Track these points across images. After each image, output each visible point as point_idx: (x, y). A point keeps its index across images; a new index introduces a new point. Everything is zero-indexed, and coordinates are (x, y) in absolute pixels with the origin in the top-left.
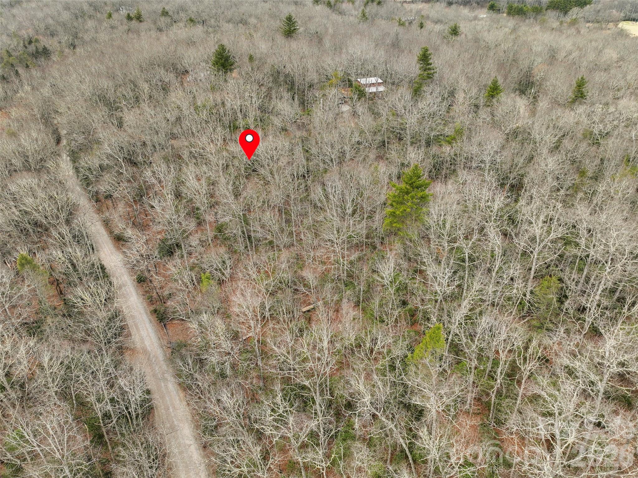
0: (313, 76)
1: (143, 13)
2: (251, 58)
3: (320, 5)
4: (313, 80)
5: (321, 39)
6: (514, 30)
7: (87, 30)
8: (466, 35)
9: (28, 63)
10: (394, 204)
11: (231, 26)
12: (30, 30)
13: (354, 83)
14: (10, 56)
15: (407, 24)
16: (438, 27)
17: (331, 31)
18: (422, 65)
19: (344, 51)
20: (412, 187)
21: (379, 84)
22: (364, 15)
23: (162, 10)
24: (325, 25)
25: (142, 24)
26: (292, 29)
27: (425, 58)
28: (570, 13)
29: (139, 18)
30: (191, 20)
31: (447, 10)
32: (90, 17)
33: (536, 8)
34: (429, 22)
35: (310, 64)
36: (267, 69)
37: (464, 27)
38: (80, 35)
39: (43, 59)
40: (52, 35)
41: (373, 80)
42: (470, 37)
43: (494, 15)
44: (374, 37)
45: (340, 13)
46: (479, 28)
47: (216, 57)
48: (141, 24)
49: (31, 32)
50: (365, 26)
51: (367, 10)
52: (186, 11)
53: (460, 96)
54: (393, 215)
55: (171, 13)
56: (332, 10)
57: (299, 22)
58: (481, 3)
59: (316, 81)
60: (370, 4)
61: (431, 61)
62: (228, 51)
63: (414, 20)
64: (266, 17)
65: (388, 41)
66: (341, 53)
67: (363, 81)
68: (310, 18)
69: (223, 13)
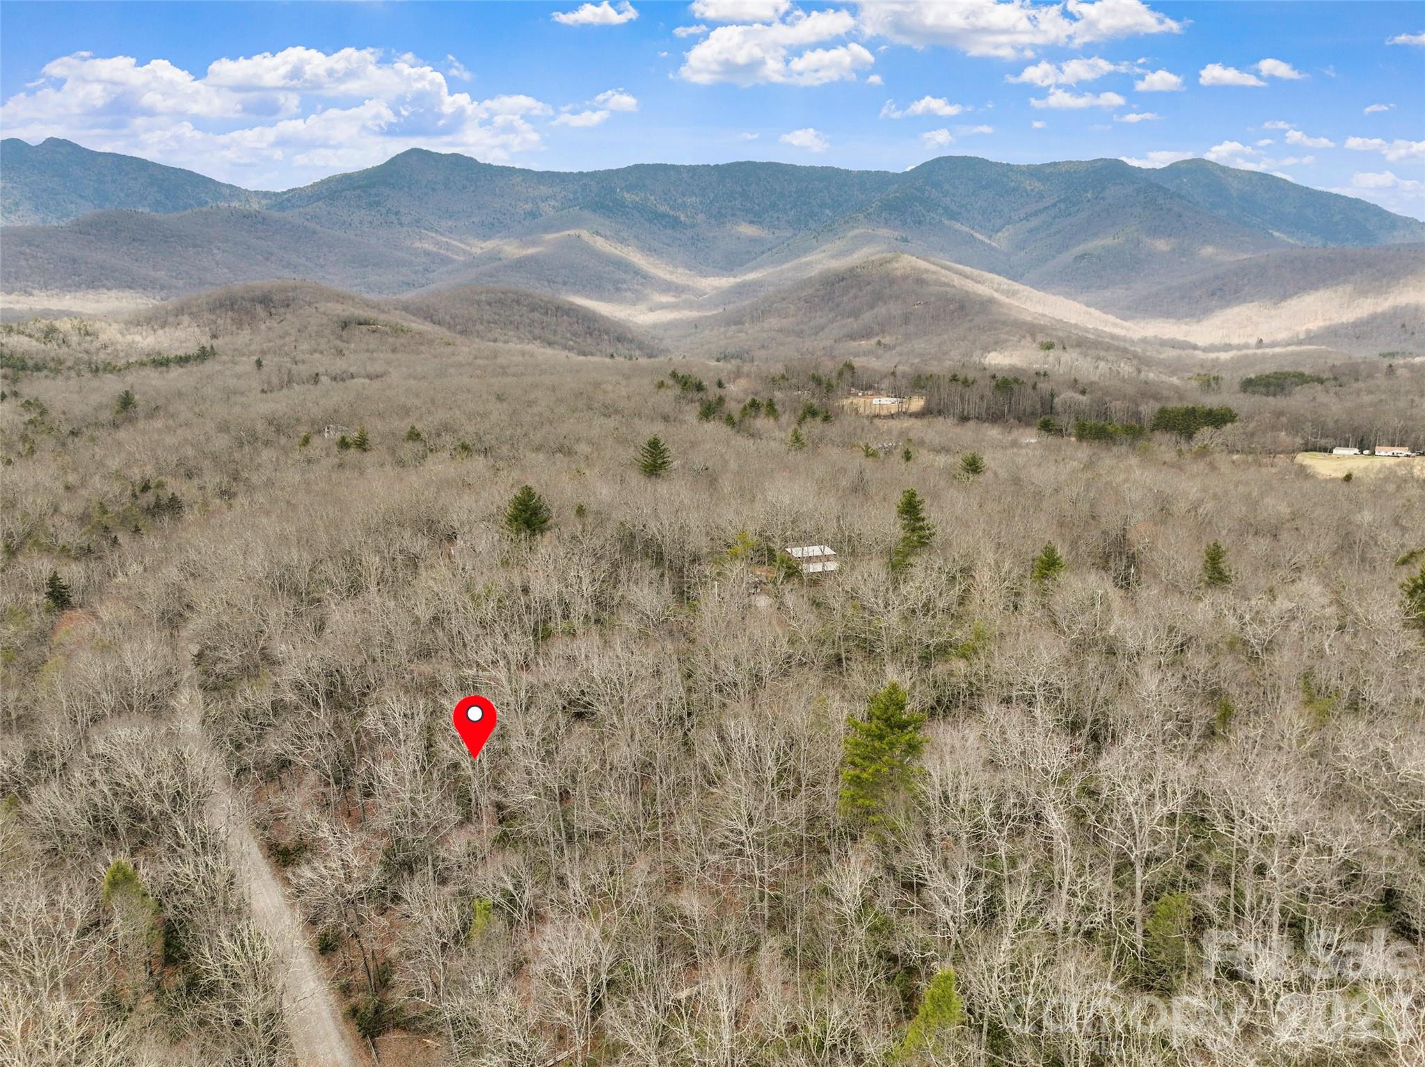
0: (698, 542)
1: (369, 437)
2: (581, 511)
3: (712, 422)
4: (700, 549)
5: (716, 480)
6: (1089, 465)
7: (259, 465)
8: (995, 474)
9: (140, 525)
10: (858, 760)
11: (541, 456)
12: (149, 467)
13: (778, 553)
14: (105, 512)
15: (882, 454)
16: (941, 460)
17: (733, 465)
18: (906, 522)
19: (759, 496)
20: (888, 726)
21: (828, 558)
22: (797, 439)
23: (409, 429)
24: (722, 456)
25: (369, 453)
26: (659, 462)
27: (911, 508)
28: (1198, 436)
29: (362, 444)
30: (465, 447)
31: (958, 430)
32: (267, 443)
33: (1131, 428)
34: (923, 451)
35: (694, 520)
36: (611, 529)
37: (988, 460)
38: (245, 475)
39: (167, 519)
40: (189, 476)
41: (815, 550)
42: (1003, 474)
43: (1051, 440)
44: (817, 476)
45: (752, 435)
46: (1020, 461)
47: (516, 508)
48: (366, 454)
49: (150, 471)
50: (799, 457)
51: (804, 431)
52: (455, 431)
53: (984, 576)
54: (857, 781)
55: (424, 435)
56: (735, 430)
57: (673, 451)
58: (1024, 419)
59: (705, 550)
60: (809, 419)
61: (923, 515)
62: (539, 498)
63: (895, 448)
64: (610, 441)
65: (844, 483)
66: (753, 500)
67: (796, 552)
68: (693, 445)
69: (525, 435)
